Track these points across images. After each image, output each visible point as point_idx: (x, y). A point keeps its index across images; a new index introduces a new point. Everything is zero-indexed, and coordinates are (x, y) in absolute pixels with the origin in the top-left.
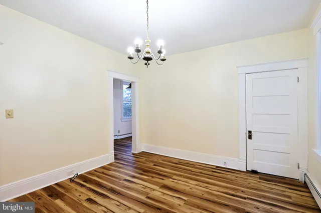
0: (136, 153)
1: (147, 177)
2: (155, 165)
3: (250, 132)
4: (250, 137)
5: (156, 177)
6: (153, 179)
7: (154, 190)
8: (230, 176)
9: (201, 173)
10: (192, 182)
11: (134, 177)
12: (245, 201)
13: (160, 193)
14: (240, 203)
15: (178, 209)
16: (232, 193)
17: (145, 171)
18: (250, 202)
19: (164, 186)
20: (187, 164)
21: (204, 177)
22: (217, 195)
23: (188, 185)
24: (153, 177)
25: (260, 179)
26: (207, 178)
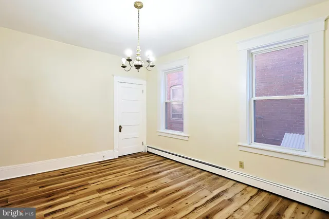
3: (120, 126)
5: (78, 191)
6: (76, 194)
7: (100, 197)
8: (117, 163)
9: (100, 170)
10: (109, 177)
12: (148, 169)
13: (109, 195)
14: (149, 171)
15: (138, 192)
16: (138, 169)
17: (50, 196)
18: (150, 168)
19: (100, 191)
20: (72, 170)
21: (108, 171)
22: (136, 174)
23: (111, 180)
24: (72, 193)
25: (132, 158)
26: (111, 170)
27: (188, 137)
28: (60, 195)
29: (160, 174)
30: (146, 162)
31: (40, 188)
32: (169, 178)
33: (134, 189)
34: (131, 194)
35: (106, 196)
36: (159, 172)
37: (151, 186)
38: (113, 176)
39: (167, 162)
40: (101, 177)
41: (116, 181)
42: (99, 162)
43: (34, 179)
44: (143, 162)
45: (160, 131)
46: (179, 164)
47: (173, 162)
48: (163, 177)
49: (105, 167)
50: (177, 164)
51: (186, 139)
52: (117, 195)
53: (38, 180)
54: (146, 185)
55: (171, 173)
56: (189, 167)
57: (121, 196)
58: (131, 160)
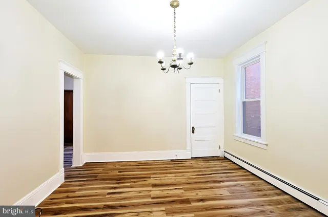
0: (81, 165)
1: (129, 184)
2: (120, 172)
3: (193, 128)
4: (193, 132)
5: (139, 181)
6: (136, 183)
7: (150, 191)
9: (167, 167)
11: (115, 188)
12: (212, 175)
13: (158, 191)
14: (212, 177)
15: (185, 196)
16: (201, 173)
17: (119, 180)
18: (215, 175)
19: (154, 185)
20: (147, 163)
21: (173, 169)
22: (195, 178)
23: (170, 178)
24: (134, 182)
25: (204, 161)
26: (176, 169)
27: (267, 145)
28: (126, 181)
29: (222, 184)
30: (215, 167)
31: (119, 172)
32: (228, 191)
33: (183, 192)
34: (178, 196)
35: (156, 192)
36: (221, 181)
37: (202, 194)
38: (173, 175)
39: (240, 173)
40: (164, 173)
41: (173, 180)
42: (171, 160)
43: (119, 165)
44: (213, 167)
45: (237, 135)
46: (255, 177)
47: (248, 173)
48: (223, 188)
49: (173, 166)
50: (251, 177)
51: (265, 147)
52: (165, 193)
53: (122, 166)
54: (197, 192)
55: (236, 185)
56: (266, 184)
57: (168, 195)
58: (201, 163)
